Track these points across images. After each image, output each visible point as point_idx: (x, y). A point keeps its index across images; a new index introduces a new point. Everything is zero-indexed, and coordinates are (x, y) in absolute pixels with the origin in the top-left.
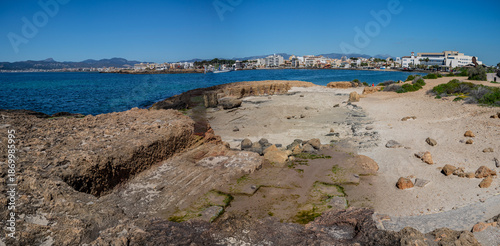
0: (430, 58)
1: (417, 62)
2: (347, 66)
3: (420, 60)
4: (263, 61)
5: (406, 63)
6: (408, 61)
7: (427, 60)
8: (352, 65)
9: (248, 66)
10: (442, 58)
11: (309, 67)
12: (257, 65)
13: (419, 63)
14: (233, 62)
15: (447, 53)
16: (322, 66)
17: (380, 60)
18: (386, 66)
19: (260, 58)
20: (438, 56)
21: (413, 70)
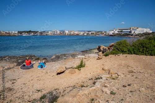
0: (123, 30)
1: (116, 32)
2: (85, 34)
3: (118, 31)
4: (51, 32)
5: (111, 33)
6: (112, 32)
7: (121, 31)
8: (87, 34)
9: (44, 34)
10: (129, 30)
11: (69, 35)
12: (48, 33)
13: (118, 32)
14: (38, 32)
15: (132, 28)
16: (75, 34)
17: (100, 32)
18: (102, 34)
19: (50, 31)
20: (127, 29)
21: (115, 35)
